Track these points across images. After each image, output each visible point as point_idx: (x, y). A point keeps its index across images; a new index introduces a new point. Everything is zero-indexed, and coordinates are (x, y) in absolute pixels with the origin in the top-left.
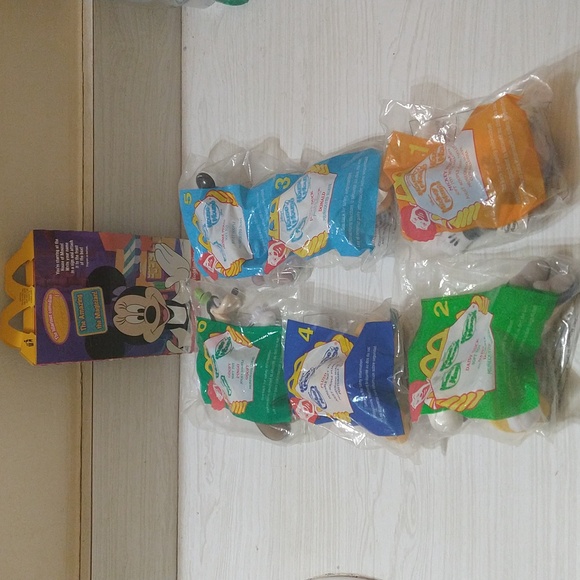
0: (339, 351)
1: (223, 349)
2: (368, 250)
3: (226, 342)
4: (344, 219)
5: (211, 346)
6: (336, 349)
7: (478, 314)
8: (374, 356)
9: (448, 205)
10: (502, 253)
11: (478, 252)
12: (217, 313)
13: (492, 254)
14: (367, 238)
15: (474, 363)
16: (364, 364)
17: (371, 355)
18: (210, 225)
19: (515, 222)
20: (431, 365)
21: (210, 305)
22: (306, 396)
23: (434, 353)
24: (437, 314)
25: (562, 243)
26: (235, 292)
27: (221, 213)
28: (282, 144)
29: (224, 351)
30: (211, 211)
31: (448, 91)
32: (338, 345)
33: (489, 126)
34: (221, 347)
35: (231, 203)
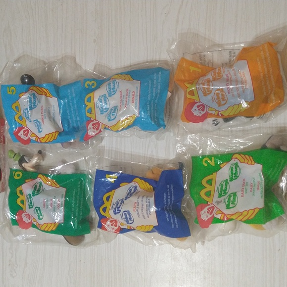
0: (138, 188)
1: (37, 190)
2: (162, 128)
3: (38, 185)
4: (149, 108)
5: (27, 188)
6: (136, 187)
7: (239, 164)
8: (172, 191)
9: (223, 102)
10: (243, 130)
11: (226, 129)
12: (28, 166)
13: (237, 131)
14: (160, 120)
15: (246, 193)
16: (167, 196)
17: (170, 190)
18: (31, 109)
19: (264, 114)
20: (209, 194)
21: (22, 161)
22: (118, 217)
23: (209, 188)
24: (206, 165)
25: (282, 126)
26: (40, 152)
27: (39, 101)
28: (78, 60)
29: (38, 191)
30: (33, 99)
31: (205, 39)
32: (137, 184)
33: (258, 59)
34: (35, 189)
35: (46, 95)
